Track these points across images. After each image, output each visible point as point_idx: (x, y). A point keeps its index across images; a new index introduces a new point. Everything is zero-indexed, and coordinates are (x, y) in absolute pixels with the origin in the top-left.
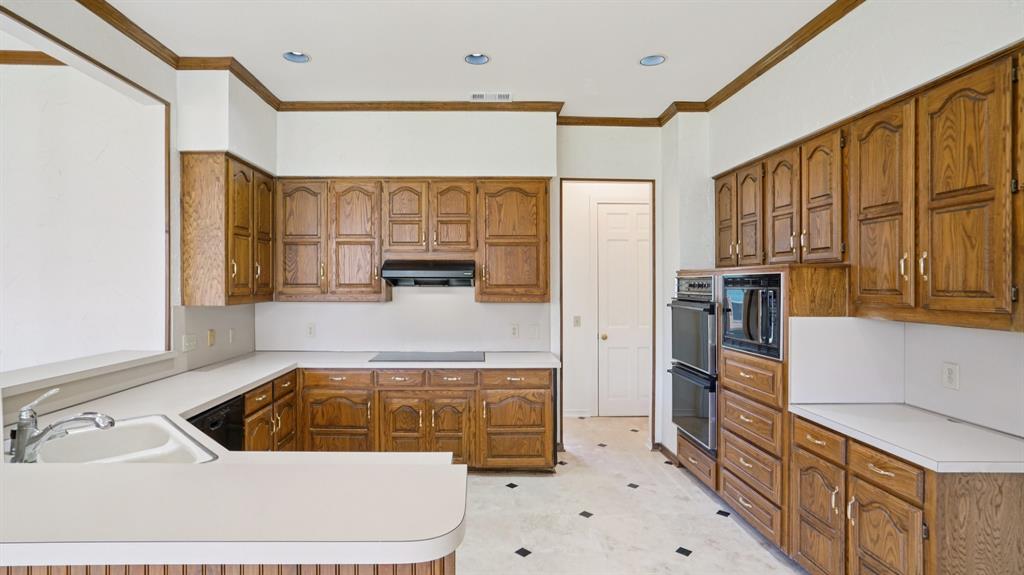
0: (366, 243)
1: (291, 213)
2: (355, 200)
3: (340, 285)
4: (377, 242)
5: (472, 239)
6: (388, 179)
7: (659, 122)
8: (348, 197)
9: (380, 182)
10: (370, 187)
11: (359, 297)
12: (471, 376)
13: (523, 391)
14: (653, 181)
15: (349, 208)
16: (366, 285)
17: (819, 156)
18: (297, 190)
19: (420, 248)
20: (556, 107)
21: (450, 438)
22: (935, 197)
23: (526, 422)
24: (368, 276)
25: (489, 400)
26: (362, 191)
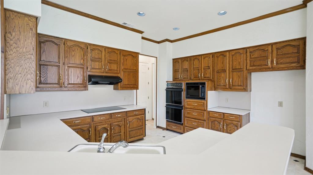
0: (81, 68)
1: (44, 51)
2: (76, 49)
3: (69, 84)
4: (85, 67)
5: (118, 69)
6: (90, 44)
7: (159, 42)
8: (73, 49)
9: (87, 45)
10: (82, 46)
11: (77, 89)
12: (124, 113)
13: (138, 116)
14: (157, 58)
15: (73, 53)
16: (80, 84)
17: (207, 59)
18: (47, 41)
19: (101, 71)
20: (141, 32)
21: (118, 135)
22: (233, 69)
23: (139, 126)
24: (81, 80)
25: (130, 121)
26: (79, 46)
